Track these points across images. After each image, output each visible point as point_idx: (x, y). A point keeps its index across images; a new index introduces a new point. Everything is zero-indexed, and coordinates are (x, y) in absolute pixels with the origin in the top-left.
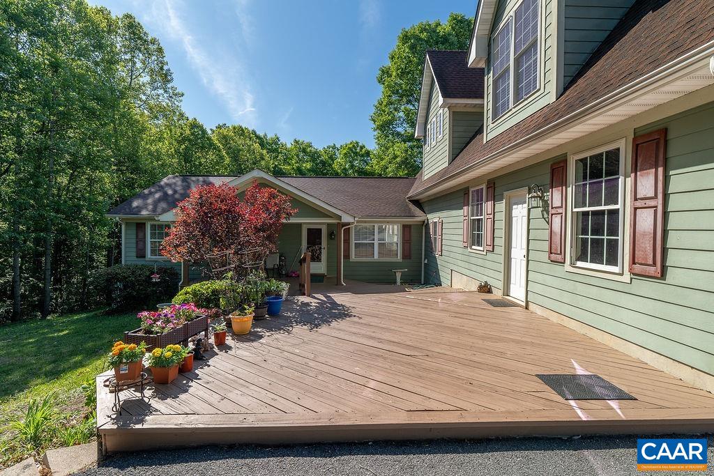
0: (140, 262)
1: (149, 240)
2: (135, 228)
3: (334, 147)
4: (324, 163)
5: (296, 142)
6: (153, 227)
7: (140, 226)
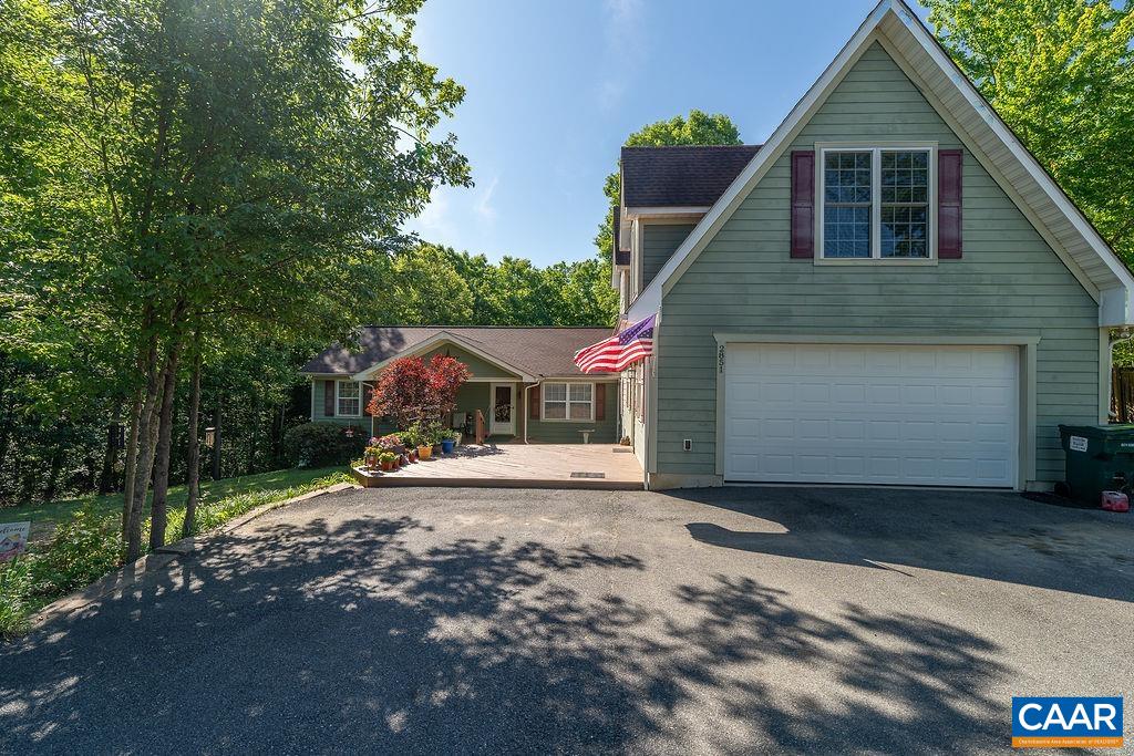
0: (329, 420)
1: (337, 398)
2: (324, 386)
3: (563, 265)
4: (547, 290)
5: (507, 260)
6: (342, 385)
7: (330, 384)
